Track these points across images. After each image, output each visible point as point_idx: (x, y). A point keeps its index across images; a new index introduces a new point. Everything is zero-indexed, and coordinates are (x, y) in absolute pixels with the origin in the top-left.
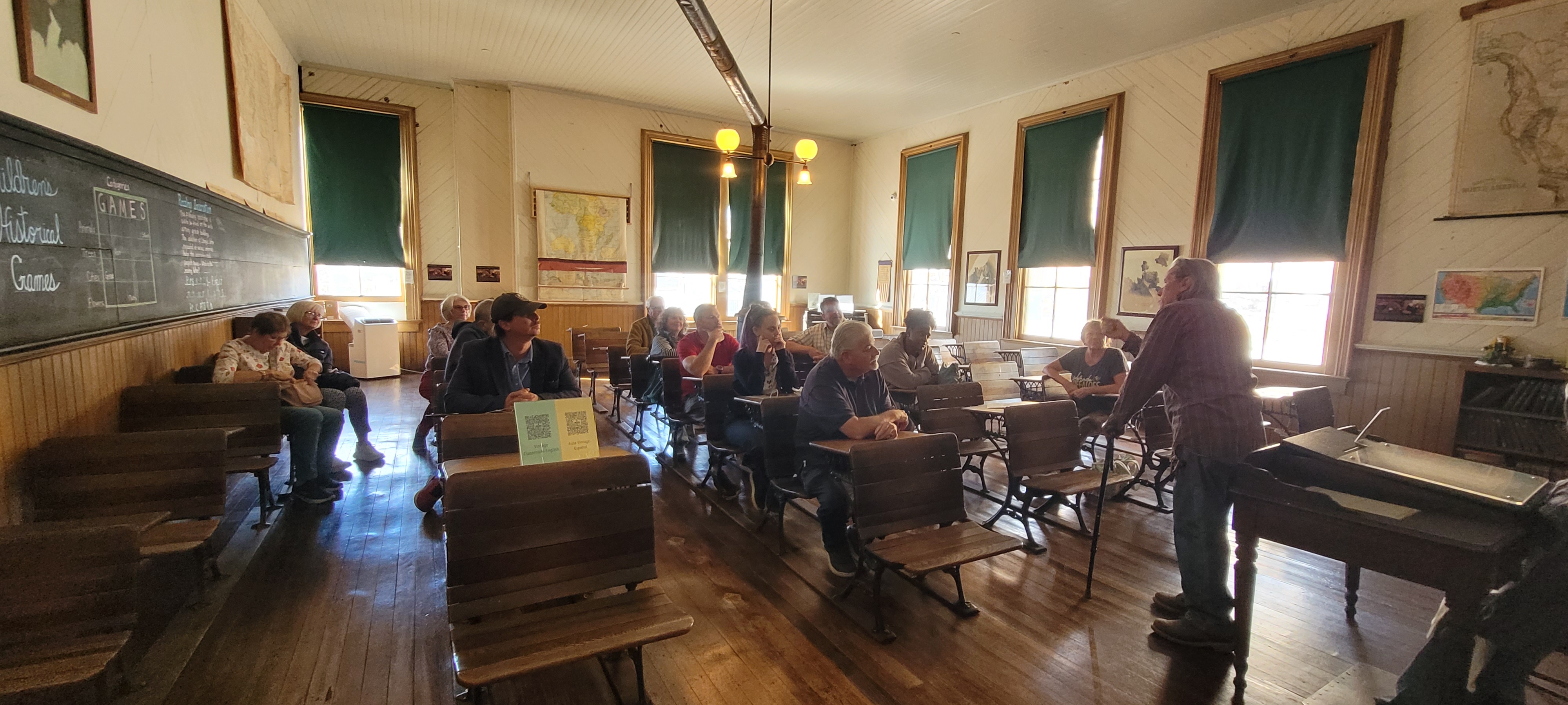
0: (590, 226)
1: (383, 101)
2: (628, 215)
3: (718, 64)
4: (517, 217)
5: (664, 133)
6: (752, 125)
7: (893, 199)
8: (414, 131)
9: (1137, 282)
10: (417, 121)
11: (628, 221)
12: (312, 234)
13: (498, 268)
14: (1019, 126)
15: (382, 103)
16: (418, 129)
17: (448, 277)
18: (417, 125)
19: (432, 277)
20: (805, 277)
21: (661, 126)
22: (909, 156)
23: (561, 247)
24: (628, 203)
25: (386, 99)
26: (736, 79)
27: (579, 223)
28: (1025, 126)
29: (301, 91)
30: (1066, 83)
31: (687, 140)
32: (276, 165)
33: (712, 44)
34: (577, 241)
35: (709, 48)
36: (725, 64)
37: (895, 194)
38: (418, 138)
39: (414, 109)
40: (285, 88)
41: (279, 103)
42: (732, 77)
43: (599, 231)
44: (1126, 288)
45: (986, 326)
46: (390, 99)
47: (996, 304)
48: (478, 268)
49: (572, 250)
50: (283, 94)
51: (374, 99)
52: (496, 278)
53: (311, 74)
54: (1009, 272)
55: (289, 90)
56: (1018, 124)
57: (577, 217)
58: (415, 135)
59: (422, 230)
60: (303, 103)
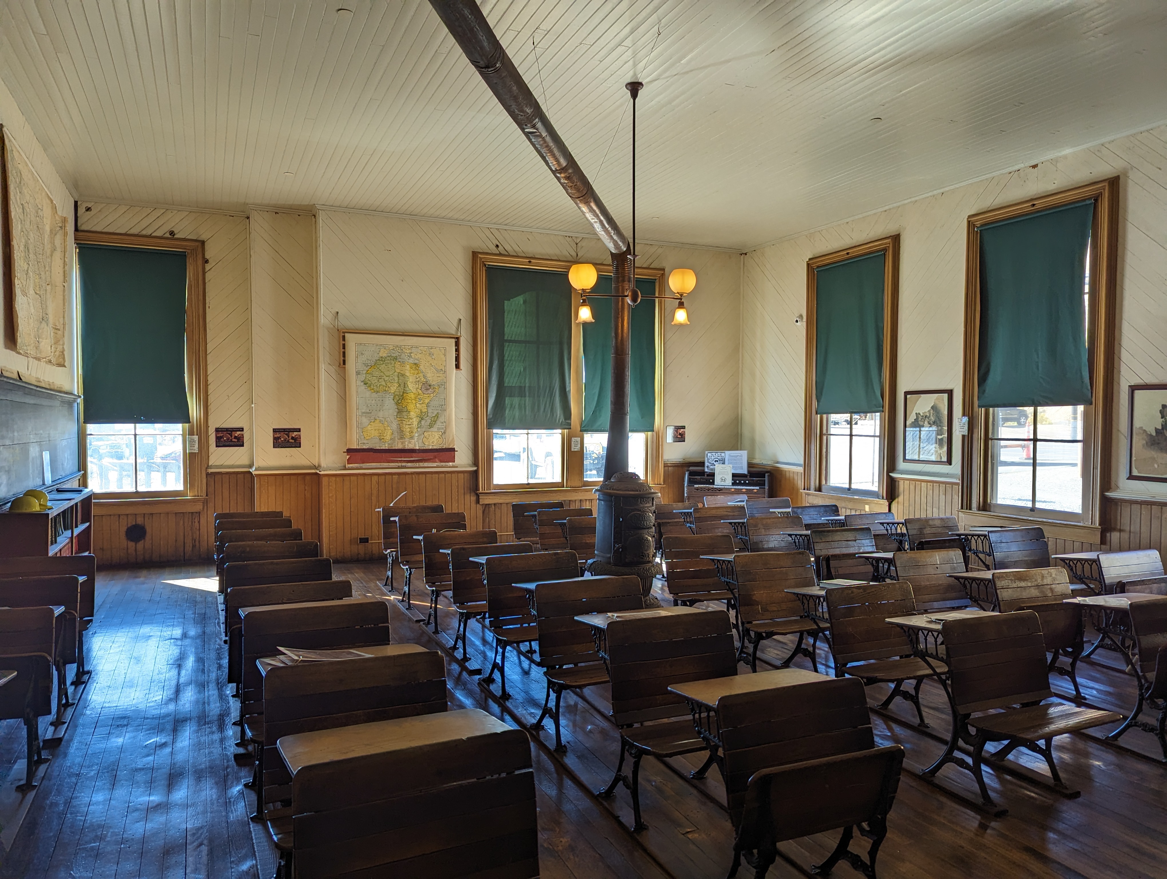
0: (411, 407)
1: (168, 235)
2: (457, 359)
3: (570, 191)
4: (323, 367)
5: (500, 254)
6: (612, 253)
7: (798, 323)
8: (204, 268)
9: (1154, 434)
10: (207, 256)
11: (457, 366)
12: (82, 397)
13: (299, 430)
14: (970, 224)
15: (167, 238)
16: (208, 267)
17: (239, 442)
18: (207, 261)
19: (220, 443)
20: (684, 427)
21: (497, 246)
22: (818, 267)
23: (375, 434)
24: (457, 344)
25: (172, 233)
26: (593, 205)
27: (397, 404)
28: (978, 224)
29: (76, 229)
30: (1035, 166)
31: (530, 262)
32: (47, 325)
33: (563, 170)
34: (394, 426)
35: (558, 175)
36: (578, 190)
37: (801, 316)
38: (208, 275)
39: (203, 243)
40: (61, 232)
41: (54, 249)
42: (587, 203)
43: (421, 412)
44: (1138, 442)
45: (936, 492)
46: (176, 232)
47: (949, 462)
48: (275, 431)
49: (388, 437)
50: (58, 240)
51: (158, 233)
52: (296, 443)
53: (88, 209)
54: (965, 419)
55: (65, 234)
56: (969, 222)
57: (394, 396)
58: (204, 273)
59: (209, 387)
60: (77, 244)
